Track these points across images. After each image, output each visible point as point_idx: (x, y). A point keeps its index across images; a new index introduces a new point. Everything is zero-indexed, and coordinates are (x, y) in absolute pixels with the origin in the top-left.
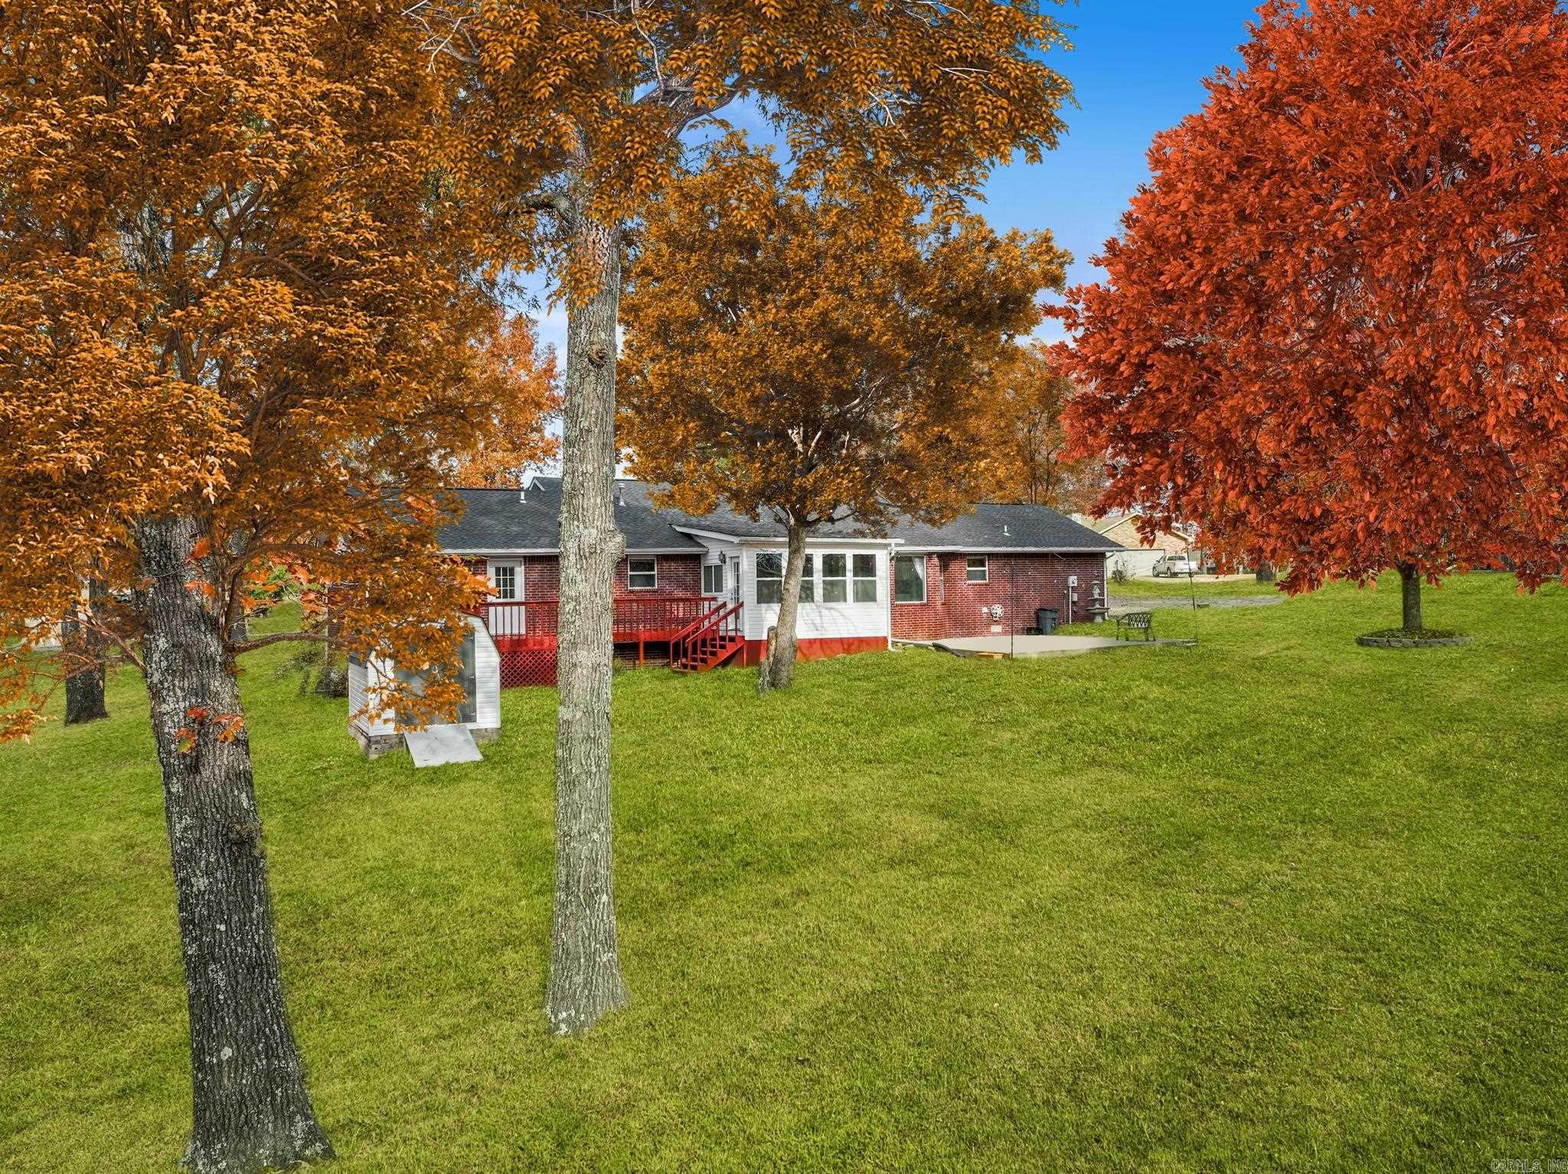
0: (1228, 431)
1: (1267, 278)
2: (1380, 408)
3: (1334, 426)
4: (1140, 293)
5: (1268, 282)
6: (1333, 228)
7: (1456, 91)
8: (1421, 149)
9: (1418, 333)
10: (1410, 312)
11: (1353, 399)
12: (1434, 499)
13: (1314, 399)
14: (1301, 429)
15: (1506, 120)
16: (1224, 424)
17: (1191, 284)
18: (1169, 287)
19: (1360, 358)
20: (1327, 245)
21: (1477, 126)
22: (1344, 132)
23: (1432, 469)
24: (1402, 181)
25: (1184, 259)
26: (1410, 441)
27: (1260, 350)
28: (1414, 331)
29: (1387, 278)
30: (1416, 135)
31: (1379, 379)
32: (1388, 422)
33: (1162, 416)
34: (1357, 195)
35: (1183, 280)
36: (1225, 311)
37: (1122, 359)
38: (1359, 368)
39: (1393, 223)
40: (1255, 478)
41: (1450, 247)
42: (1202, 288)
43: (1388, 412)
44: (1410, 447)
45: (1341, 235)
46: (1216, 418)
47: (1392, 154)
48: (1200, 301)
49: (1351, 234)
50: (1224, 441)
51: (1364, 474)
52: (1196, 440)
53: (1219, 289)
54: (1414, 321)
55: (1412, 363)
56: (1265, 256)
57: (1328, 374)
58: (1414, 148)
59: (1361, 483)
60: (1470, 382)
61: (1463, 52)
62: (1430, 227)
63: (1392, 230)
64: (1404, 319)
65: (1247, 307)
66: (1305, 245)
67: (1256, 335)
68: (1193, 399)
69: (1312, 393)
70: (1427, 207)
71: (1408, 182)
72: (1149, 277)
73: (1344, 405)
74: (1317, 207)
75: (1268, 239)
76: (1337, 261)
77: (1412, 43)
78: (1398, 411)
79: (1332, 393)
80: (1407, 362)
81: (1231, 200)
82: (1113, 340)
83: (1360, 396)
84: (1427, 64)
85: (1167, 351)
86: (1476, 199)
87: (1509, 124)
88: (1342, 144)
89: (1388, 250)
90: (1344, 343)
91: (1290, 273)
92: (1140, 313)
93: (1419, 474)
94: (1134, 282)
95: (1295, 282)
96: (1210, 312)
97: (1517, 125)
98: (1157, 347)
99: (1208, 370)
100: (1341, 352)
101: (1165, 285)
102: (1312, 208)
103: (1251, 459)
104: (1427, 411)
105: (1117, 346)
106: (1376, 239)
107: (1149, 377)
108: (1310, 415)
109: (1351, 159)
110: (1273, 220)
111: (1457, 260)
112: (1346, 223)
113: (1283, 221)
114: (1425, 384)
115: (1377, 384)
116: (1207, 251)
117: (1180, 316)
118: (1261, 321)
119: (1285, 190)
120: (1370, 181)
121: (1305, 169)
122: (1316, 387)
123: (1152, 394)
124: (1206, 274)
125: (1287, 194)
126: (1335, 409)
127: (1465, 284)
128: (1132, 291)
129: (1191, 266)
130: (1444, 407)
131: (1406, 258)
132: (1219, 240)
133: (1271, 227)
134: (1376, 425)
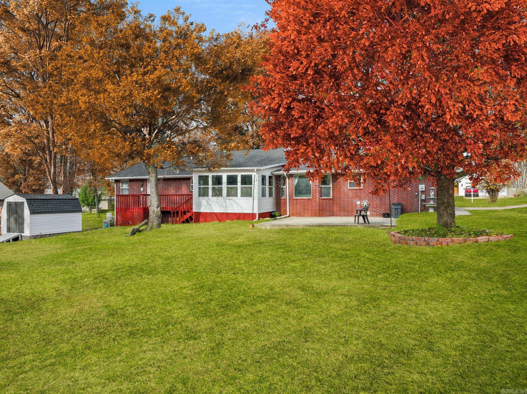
0: (333, 132)
1: (337, 66)
2: (398, 117)
3: (379, 126)
4: (282, 77)
5: (338, 67)
6: (363, 41)
9: (410, 83)
10: (404, 75)
11: (385, 114)
13: (368, 116)
14: (365, 128)
16: (330, 130)
17: (304, 71)
18: (294, 73)
19: (386, 97)
20: (361, 49)
23: (425, 140)
24: (391, 18)
25: (298, 60)
26: (413, 129)
27: (340, 97)
28: (408, 83)
29: (392, 61)
31: (396, 104)
32: (403, 122)
33: (302, 129)
34: (371, 26)
35: (300, 69)
36: (321, 81)
37: (280, 106)
38: (386, 100)
39: (390, 37)
40: (349, 151)
41: (418, 45)
42: (309, 73)
43: (402, 118)
44: (414, 132)
45: (367, 44)
46: (327, 128)
47: (384, 7)
48: (309, 78)
49: (371, 43)
50: (332, 137)
51: (396, 145)
52: (320, 137)
53: (317, 72)
54: (407, 78)
55: (409, 96)
56: (334, 56)
57: (372, 104)
59: (396, 149)
60: (436, 102)
62: (407, 38)
63: (390, 40)
64: (402, 78)
65: (331, 79)
66: (351, 50)
67: (337, 90)
68: (315, 120)
69: (366, 113)
70: (404, 29)
71: (393, 18)
72: (284, 69)
73: (382, 117)
74: (354, 33)
75: (334, 48)
76: (367, 55)
78: (406, 117)
79: (376, 112)
80: (406, 96)
81: (314, 33)
82: (274, 98)
83: (388, 112)
85: (299, 101)
86: (427, 24)
89: (390, 49)
90: (377, 91)
91: (347, 62)
92: (284, 85)
94: (278, 72)
95: (350, 66)
96: (315, 83)
98: (294, 100)
99: (318, 107)
100: (376, 95)
101: (292, 72)
102: (351, 33)
103: (345, 143)
104: (419, 116)
105: (277, 100)
106: (384, 45)
107: (293, 113)
108: (367, 122)
109: (365, 10)
110: (334, 40)
111: (422, 51)
112: (368, 39)
113: (339, 40)
114: (416, 105)
115: (395, 107)
116: (308, 56)
117: (302, 85)
118: (338, 85)
119: (337, 26)
120: (376, 19)
121: (344, 16)
122: (368, 110)
123: (296, 120)
124: (309, 66)
125: (338, 28)
126: (378, 119)
127: (427, 61)
128: (278, 76)
129: (302, 63)
130: (426, 113)
131: (399, 52)
132: (312, 51)
133: (334, 43)
134: (397, 124)
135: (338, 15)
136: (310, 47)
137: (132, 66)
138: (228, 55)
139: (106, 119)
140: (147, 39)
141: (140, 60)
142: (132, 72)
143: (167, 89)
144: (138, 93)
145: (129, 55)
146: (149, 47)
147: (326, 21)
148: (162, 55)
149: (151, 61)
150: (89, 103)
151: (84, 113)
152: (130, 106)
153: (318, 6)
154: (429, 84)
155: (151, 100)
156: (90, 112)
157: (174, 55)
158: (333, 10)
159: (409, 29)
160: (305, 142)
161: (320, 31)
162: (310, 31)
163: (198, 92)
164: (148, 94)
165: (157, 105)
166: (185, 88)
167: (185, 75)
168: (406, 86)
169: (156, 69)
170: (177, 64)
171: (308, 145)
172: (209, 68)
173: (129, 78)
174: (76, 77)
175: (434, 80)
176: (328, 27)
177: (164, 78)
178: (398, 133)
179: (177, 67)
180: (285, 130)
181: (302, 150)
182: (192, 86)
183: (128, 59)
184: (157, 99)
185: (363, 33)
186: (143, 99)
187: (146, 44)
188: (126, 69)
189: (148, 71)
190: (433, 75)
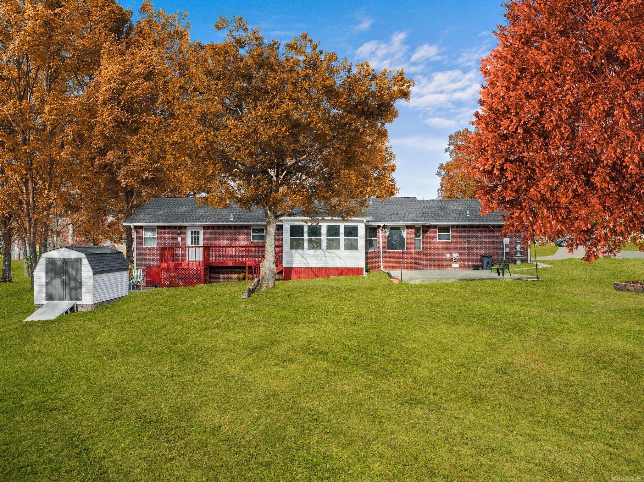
0: (544, 195)
1: (545, 124)
2: (605, 178)
3: (587, 188)
4: (494, 136)
5: (546, 126)
6: (568, 97)
7: (607, 29)
8: (598, 57)
9: (614, 142)
10: (609, 133)
11: (592, 175)
12: (635, 215)
13: (576, 177)
14: (574, 191)
15: (632, 41)
16: (542, 192)
17: (514, 130)
18: (505, 132)
19: (592, 156)
20: (567, 106)
21: (620, 45)
22: (562, 53)
23: (631, 202)
24: (592, 73)
25: (508, 118)
26: (619, 191)
27: (549, 157)
29: (596, 119)
30: (594, 51)
31: (602, 165)
32: (609, 184)
33: (516, 191)
34: (574, 82)
35: (510, 128)
36: (531, 141)
37: (493, 168)
38: (592, 161)
39: (593, 93)
40: (561, 215)
41: (619, 102)
42: (519, 131)
43: (608, 179)
44: (620, 193)
45: (572, 100)
46: (539, 190)
47: (585, 61)
48: (519, 137)
49: (576, 100)
50: (544, 199)
51: (604, 208)
52: (533, 200)
53: (527, 131)
54: (611, 137)
55: (613, 156)
56: (542, 114)
57: (580, 165)
58: (594, 57)
59: (604, 212)
60: (639, 162)
61: (606, 11)
62: (609, 94)
63: (593, 97)
64: (606, 137)
65: (540, 138)
66: (557, 107)
67: (546, 150)
68: (527, 182)
69: (575, 174)
70: (606, 84)
71: (595, 73)
72: (496, 128)
73: (589, 178)
74: (559, 89)
75: (541, 105)
76: (573, 113)
77: (582, 8)
78: (612, 178)
79: (584, 173)
80: (611, 156)
81: (521, 89)
82: (488, 159)
83: (595, 173)
84: (591, 17)
85: (511, 162)
86: (626, 79)
87: (634, 43)
88: (563, 58)
89: (593, 106)
90: (584, 150)
91: (554, 121)
92: (496, 145)
93: (626, 205)
94: (490, 131)
95: (557, 124)
96: (525, 142)
97: (637, 43)
98: (506, 160)
99: (530, 168)
100: (583, 154)
101: (503, 131)
102: (556, 89)
103: (557, 207)
104: (624, 177)
105: (490, 161)
106: (587, 102)
108: (576, 184)
109: (568, 65)
110: (541, 96)
111: (623, 107)
112: (573, 95)
113: (546, 96)
114: (621, 165)
115: (601, 167)
116: (517, 114)
117: (513, 145)
118: (547, 144)
119: (543, 82)
120: (578, 74)
121: (549, 71)
122: (576, 171)
123: (510, 182)
124: (519, 125)
125: (544, 84)
126: (586, 180)
127: (629, 118)
128: (490, 136)
129: (512, 121)
130: (630, 174)
131: (602, 109)
132: (521, 108)
133: (541, 100)
134: (605, 185)
135: (543, 70)
136: (519, 104)
137: (256, 99)
138: (362, 88)
139: (228, 158)
140: (272, 69)
141: (265, 92)
142: (256, 106)
143: (296, 125)
144: (264, 130)
145: (252, 87)
146: (275, 78)
147: (533, 76)
148: (290, 87)
149: (276, 94)
150: (207, 140)
151: (201, 153)
152: (255, 144)
153: (524, 61)
154: (632, 143)
155: (279, 137)
156: (208, 151)
157: (302, 87)
158: (538, 65)
159: (610, 84)
160: (519, 205)
161: (527, 87)
162: (518, 87)
163: (331, 130)
164: (275, 130)
165: (285, 143)
166: (316, 124)
167: (316, 109)
168: (610, 145)
169: (283, 103)
170: (306, 97)
171: (522, 209)
172: (342, 102)
173: (253, 113)
174: (191, 111)
175: (636, 138)
176: (534, 83)
177: (292, 113)
178: (605, 195)
179: (307, 101)
180: (499, 192)
181: (516, 214)
182: (324, 122)
183: (251, 92)
184: (285, 137)
185: (568, 89)
186: (269, 136)
187: (272, 75)
188: (248, 103)
189: (274, 105)
190: (635, 134)
